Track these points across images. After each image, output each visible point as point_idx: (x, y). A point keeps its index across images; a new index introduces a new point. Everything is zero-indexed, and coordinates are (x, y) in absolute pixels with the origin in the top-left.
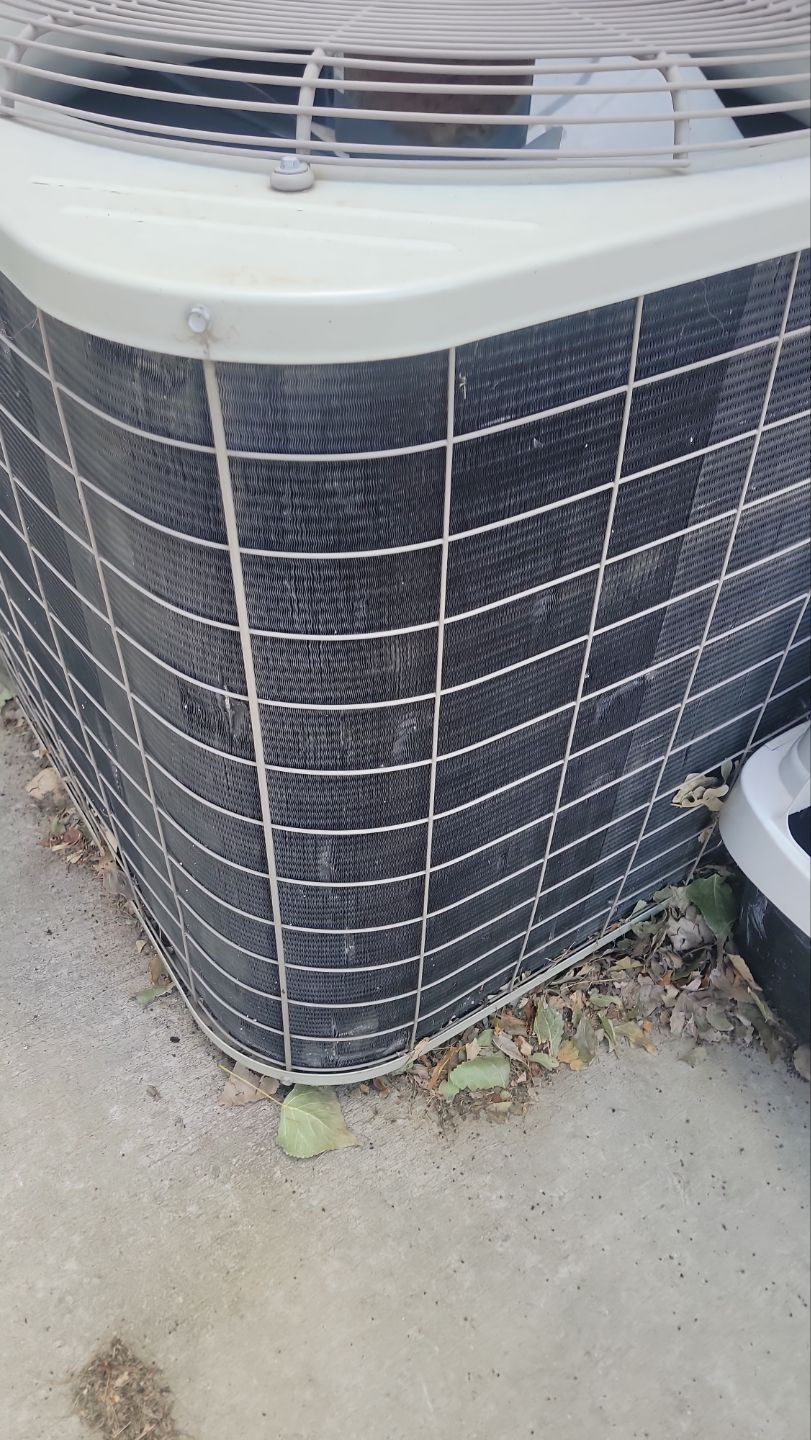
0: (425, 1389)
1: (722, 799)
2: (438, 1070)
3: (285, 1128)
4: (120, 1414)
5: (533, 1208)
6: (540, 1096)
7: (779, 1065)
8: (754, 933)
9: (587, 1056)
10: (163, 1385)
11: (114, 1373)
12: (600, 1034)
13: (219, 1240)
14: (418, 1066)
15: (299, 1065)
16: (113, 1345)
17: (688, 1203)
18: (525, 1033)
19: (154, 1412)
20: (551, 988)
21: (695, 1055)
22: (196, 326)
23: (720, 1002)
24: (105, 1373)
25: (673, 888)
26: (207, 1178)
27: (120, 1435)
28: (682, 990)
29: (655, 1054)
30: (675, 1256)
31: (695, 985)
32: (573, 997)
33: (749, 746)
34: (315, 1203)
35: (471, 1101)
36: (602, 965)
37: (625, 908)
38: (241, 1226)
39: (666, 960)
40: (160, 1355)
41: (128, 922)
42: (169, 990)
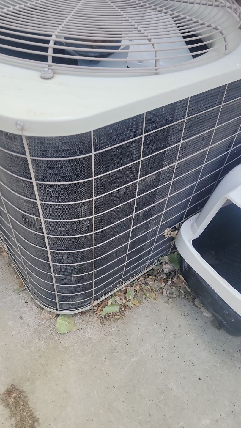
0: (96, 392)
1: (176, 234)
2: (100, 308)
3: (58, 326)
4: (14, 404)
5: (125, 344)
6: (127, 314)
7: (191, 303)
8: (185, 269)
9: (140, 302)
10: (25, 395)
11: (12, 393)
12: (144, 296)
13: (40, 356)
14: (95, 307)
15: (61, 309)
16: (11, 386)
17: (165, 340)
18: (124, 297)
19: (23, 403)
20: (131, 284)
21: (169, 301)
22: (19, 127)
23: (176, 287)
24: (9, 393)
25: (165, 256)
26: (36, 340)
27: (14, 410)
28: (166, 284)
29: (159, 301)
30: (161, 354)
31: (169, 282)
32: (137, 287)
33: (183, 220)
34: (66, 345)
35: (109, 316)
36: (145, 278)
37: (151, 263)
38: (46, 353)
39: (162, 276)
40: (24, 388)
41: (12, 269)
42: (25, 289)
